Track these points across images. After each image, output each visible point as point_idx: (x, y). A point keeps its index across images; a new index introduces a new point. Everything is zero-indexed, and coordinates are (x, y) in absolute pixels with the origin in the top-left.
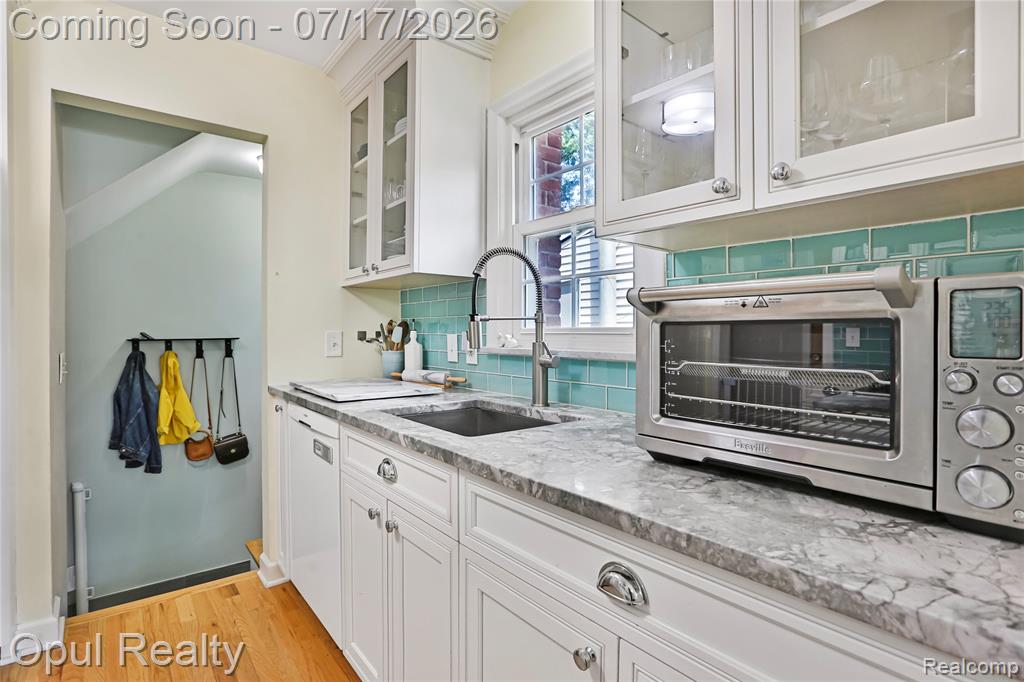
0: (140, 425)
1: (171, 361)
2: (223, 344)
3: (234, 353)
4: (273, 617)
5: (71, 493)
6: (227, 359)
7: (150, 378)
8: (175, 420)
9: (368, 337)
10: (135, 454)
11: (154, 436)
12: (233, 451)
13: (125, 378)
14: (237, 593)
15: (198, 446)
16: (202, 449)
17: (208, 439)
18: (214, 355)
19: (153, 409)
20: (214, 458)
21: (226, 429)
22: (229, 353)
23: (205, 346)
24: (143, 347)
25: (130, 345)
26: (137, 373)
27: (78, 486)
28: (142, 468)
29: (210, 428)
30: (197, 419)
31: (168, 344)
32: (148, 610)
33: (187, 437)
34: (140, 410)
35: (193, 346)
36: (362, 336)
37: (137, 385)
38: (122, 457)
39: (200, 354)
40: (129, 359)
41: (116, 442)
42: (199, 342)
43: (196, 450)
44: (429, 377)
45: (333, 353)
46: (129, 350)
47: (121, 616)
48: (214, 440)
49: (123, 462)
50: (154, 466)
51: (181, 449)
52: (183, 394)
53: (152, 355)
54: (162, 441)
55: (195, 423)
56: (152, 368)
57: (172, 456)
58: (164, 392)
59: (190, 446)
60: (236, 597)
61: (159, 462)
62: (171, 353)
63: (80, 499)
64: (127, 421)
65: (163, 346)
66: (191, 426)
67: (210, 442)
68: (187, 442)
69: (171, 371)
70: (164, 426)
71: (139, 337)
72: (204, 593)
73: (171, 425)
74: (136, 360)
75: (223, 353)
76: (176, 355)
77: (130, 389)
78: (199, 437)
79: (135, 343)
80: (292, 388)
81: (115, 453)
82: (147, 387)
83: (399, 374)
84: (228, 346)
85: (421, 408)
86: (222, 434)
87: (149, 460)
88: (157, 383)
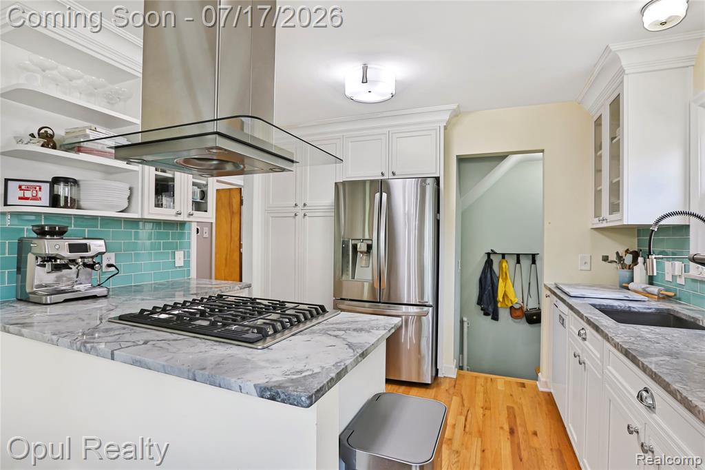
0: (489, 295)
1: (504, 264)
2: (531, 256)
3: (537, 262)
4: (539, 404)
5: (462, 322)
6: (533, 265)
7: (494, 273)
8: (505, 295)
9: (610, 259)
10: (488, 309)
11: (495, 302)
12: (535, 317)
13: (484, 272)
14: (524, 387)
15: (517, 311)
16: (518, 313)
17: (521, 308)
18: (526, 263)
19: (495, 288)
20: (524, 319)
21: (532, 305)
22: (534, 262)
23: (521, 257)
24: (492, 257)
25: (486, 255)
26: (489, 270)
27: (465, 319)
28: (490, 317)
29: (523, 302)
30: (516, 296)
31: (503, 256)
32: (486, 379)
33: (511, 305)
34: (490, 288)
35: (515, 257)
36: (605, 259)
37: (489, 276)
38: (482, 309)
39: (518, 262)
40: (486, 262)
41: (480, 302)
42: (518, 255)
43: (515, 313)
44: (647, 289)
45: (584, 268)
46: (486, 258)
47: (476, 377)
48: (525, 309)
49: (483, 312)
50: (495, 317)
51: (508, 310)
52: (509, 282)
53: (496, 260)
54: (499, 305)
55: (515, 298)
56: (495, 267)
57: (504, 314)
58: (501, 280)
59: (513, 310)
60: (523, 389)
61: (497, 315)
62: (504, 261)
63: (465, 325)
64: (484, 293)
65: (501, 256)
66: (513, 299)
67: (523, 311)
68: (511, 308)
69: (504, 270)
70: (500, 298)
71: (490, 251)
72: (510, 381)
73: (503, 298)
74: (489, 263)
75: (530, 262)
76: (507, 262)
77: (486, 277)
78: (517, 306)
79: (489, 254)
80: (554, 286)
81: (479, 307)
82: (493, 276)
83: (626, 285)
84: (533, 258)
85: (621, 307)
86: (530, 307)
87: (493, 313)
88: (498, 275)
